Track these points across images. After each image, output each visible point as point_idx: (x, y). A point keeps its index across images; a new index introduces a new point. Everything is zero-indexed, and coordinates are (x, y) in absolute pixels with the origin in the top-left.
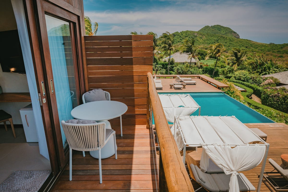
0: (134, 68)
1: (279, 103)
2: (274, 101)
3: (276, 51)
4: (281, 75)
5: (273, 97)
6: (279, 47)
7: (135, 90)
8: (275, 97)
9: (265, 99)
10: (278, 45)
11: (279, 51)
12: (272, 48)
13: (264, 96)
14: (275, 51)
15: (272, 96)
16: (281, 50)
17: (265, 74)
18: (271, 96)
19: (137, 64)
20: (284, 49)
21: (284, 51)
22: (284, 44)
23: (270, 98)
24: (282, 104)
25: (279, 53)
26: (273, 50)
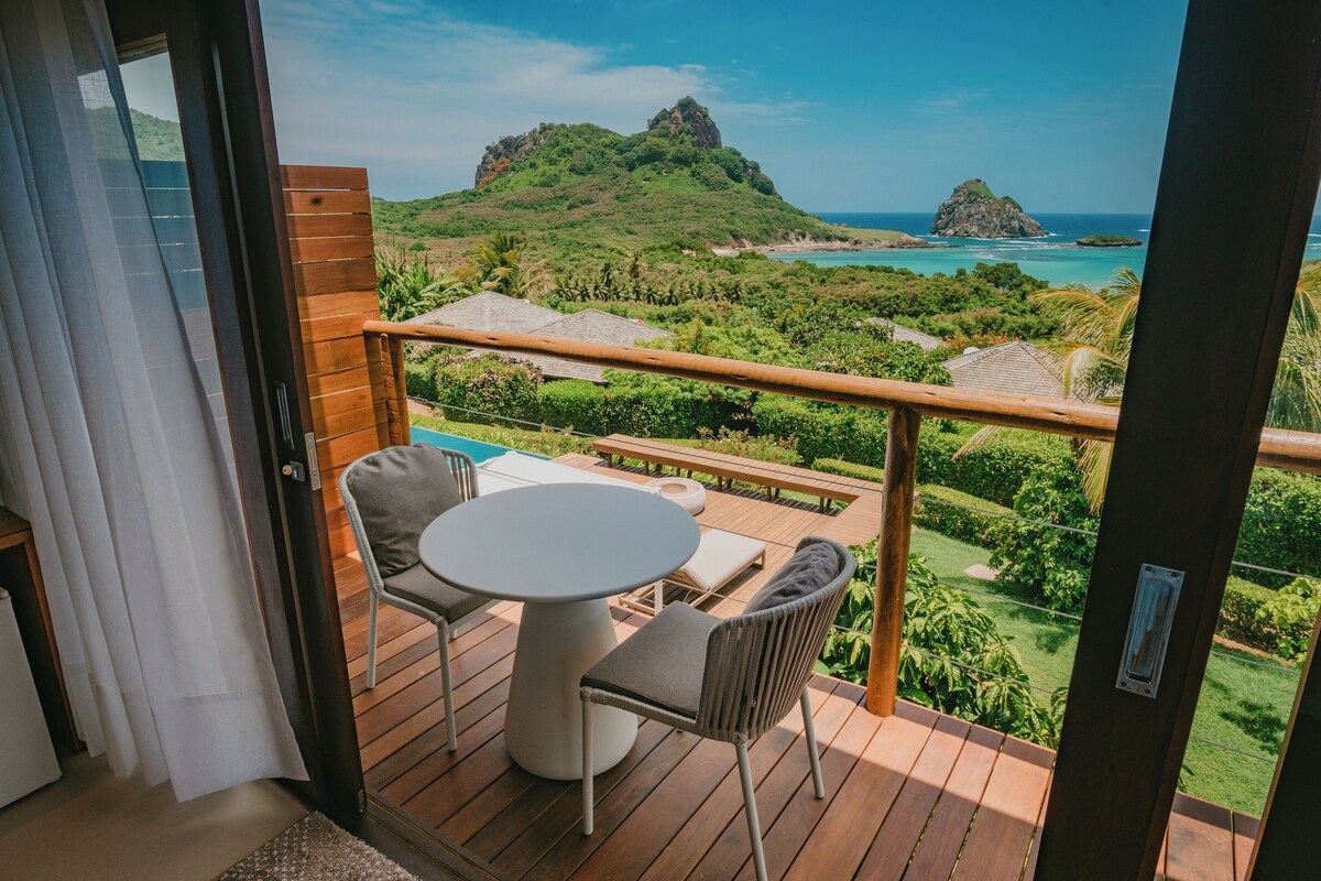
0: (311, 311)
1: (502, 404)
2: (484, 401)
3: (397, 226)
4: (461, 310)
5: (477, 388)
6: (404, 212)
7: (325, 402)
8: (483, 386)
9: (454, 400)
10: (397, 203)
11: (406, 228)
12: (382, 217)
13: (448, 390)
14: (393, 226)
15: (475, 385)
16: (414, 224)
17: (408, 316)
18: (470, 385)
19: (323, 290)
20: (420, 220)
21: (423, 226)
22: (416, 201)
23: (471, 394)
24: (508, 404)
25: (408, 233)
26: (388, 225)
